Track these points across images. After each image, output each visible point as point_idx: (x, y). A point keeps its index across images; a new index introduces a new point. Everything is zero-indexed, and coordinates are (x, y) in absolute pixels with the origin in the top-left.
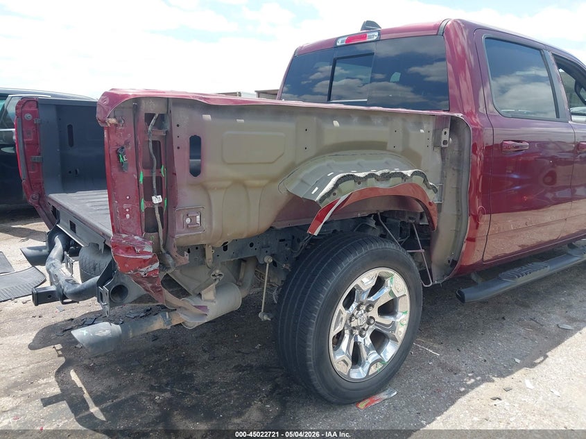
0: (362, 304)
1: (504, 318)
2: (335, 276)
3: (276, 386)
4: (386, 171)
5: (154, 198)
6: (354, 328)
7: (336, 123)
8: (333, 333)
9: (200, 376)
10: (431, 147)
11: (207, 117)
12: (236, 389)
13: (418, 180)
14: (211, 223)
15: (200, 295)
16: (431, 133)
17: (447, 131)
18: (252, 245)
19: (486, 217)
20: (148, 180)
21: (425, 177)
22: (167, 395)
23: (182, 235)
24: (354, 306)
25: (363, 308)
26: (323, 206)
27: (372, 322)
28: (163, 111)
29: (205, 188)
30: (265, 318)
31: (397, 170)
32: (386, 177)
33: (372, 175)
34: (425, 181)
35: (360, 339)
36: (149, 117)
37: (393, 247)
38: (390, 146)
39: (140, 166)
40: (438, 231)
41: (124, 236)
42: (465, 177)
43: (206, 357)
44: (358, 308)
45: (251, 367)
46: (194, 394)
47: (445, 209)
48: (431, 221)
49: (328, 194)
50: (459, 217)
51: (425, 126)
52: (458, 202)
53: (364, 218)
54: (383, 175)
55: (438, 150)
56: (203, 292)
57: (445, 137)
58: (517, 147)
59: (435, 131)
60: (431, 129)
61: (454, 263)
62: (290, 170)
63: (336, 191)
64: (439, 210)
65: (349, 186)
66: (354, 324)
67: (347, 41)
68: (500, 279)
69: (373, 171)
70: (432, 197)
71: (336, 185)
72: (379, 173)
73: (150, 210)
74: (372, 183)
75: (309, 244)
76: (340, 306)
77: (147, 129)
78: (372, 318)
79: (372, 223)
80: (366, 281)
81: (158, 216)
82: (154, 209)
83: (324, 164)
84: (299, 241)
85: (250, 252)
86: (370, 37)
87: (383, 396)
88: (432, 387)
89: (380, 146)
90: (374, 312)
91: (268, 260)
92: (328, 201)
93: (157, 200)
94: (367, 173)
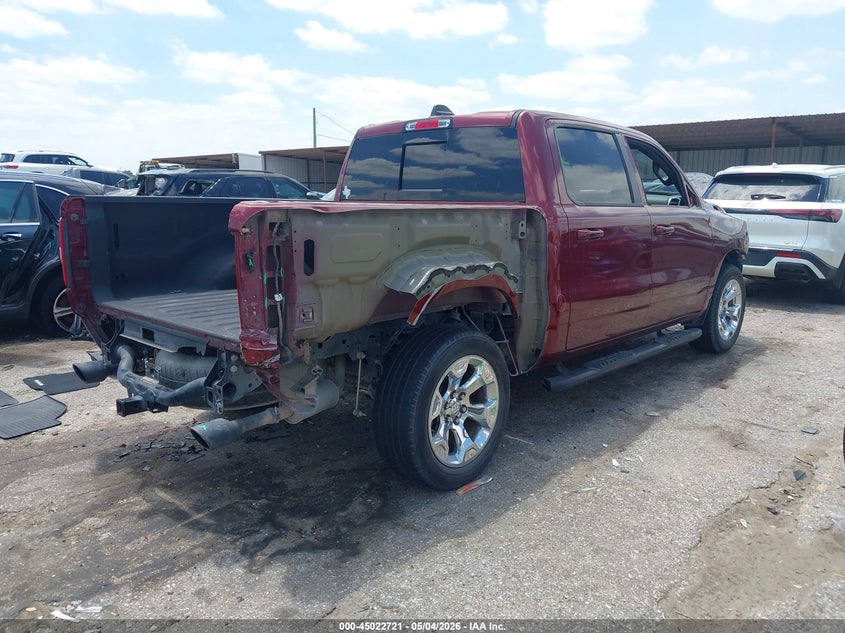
0: (454, 392)
1: (593, 411)
2: (432, 364)
3: (373, 485)
4: (472, 264)
5: (276, 296)
6: (448, 416)
7: (424, 221)
8: (432, 417)
9: (291, 484)
10: (509, 239)
11: (320, 223)
12: (333, 490)
13: (500, 271)
14: (321, 318)
15: (303, 390)
16: (509, 226)
17: (524, 223)
18: (344, 342)
19: (565, 305)
20: (271, 281)
21: (506, 268)
22: (264, 501)
23: (299, 329)
24: (448, 393)
25: (456, 395)
26: (419, 298)
27: (464, 409)
28: (283, 220)
29: (316, 286)
30: (361, 414)
31: (482, 263)
32: (472, 269)
33: (459, 268)
34: (506, 272)
35: (454, 426)
36: (272, 225)
37: (480, 335)
38: (472, 241)
39: (264, 267)
40: (520, 320)
41: (252, 331)
42: (543, 265)
43: (292, 467)
44: (452, 396)
45: (344, 471)
46: (291, 498)
47: (526, 298)
48: (513, 310)
49: (423, 287)
50: (540, 306)
51: (503, 219)
52: (538, 291)
53: (448, 312)
54: (469, 268)
55: (516, 242)
56: (306, 387)
57: (522, 229)
58: (593, 235)
59: (512, 223)
60: (509, 222)
61: (538, 351)
62: (387, 265)
63: (429, 284)
64: (521, 301)
65: (440, 279)
66: (448, 412)
67: (417, 126)
68: (585, 368)
69: (461, 265)
70: (513, 287)
71: (430, 279)
72: (465, 266)
73: (273, 308)
74: (460, 275)
75: (399, 339)
76: (437, 392)
77: (271, 235)
78: (464, 406)
79: (458, 317)
80: (458, 368)
81: (279, 311)
82: (276, 306)
83: (414, 259)
84: (388, 336)
85: (342, 350)
86: (442, 124)
87: (480, 482)
88: (524, 472)
89: (463, 241)
90: (466, 401)
91: (361, 356)
92: (424, 293)
93: (278, 298)
94: (455, 267)
